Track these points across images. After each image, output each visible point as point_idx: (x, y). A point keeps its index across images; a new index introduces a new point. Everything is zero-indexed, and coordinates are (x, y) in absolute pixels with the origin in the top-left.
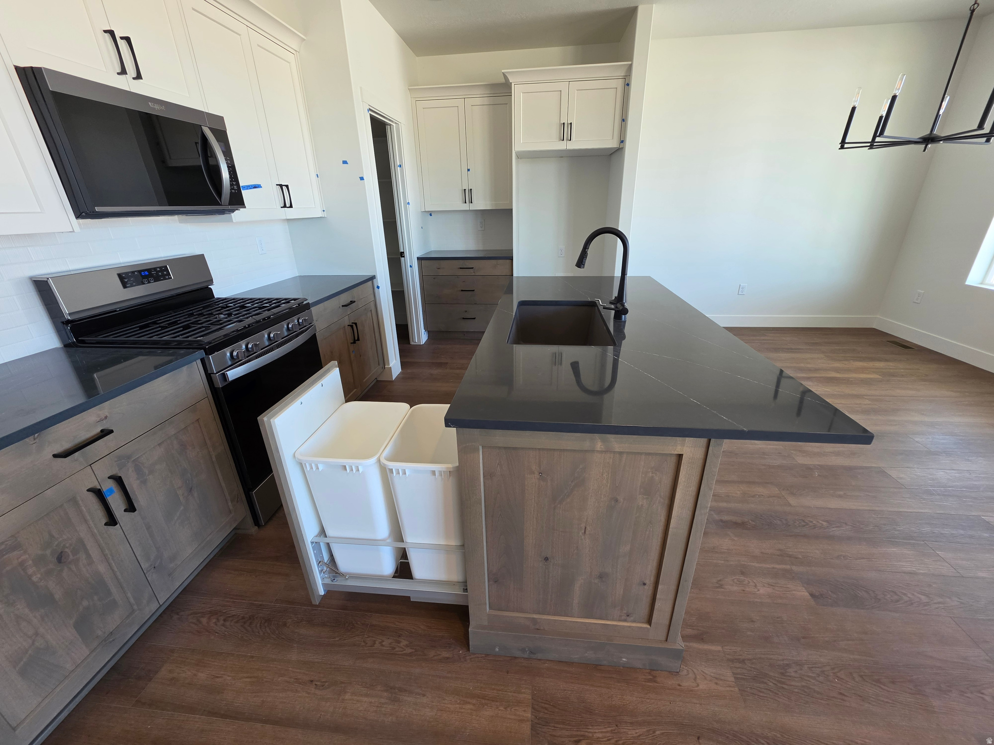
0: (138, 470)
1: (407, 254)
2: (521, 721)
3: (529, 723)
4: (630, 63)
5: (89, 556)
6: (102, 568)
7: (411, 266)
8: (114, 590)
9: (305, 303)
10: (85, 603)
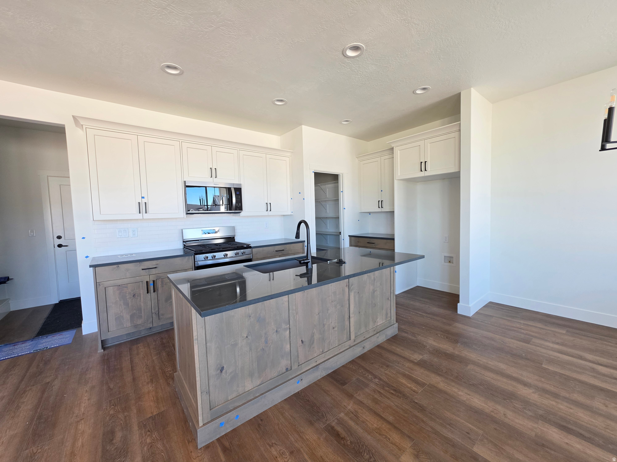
0: (162, 282)
1: (342, 233)
2: (152, 413)
3: (152, 415)
4: (459, 122)
5: (140, 299)
6: (142, 304)
7: (343, 240)
8: (143, 313)
9: (250, 246)
10: (135, 311)
